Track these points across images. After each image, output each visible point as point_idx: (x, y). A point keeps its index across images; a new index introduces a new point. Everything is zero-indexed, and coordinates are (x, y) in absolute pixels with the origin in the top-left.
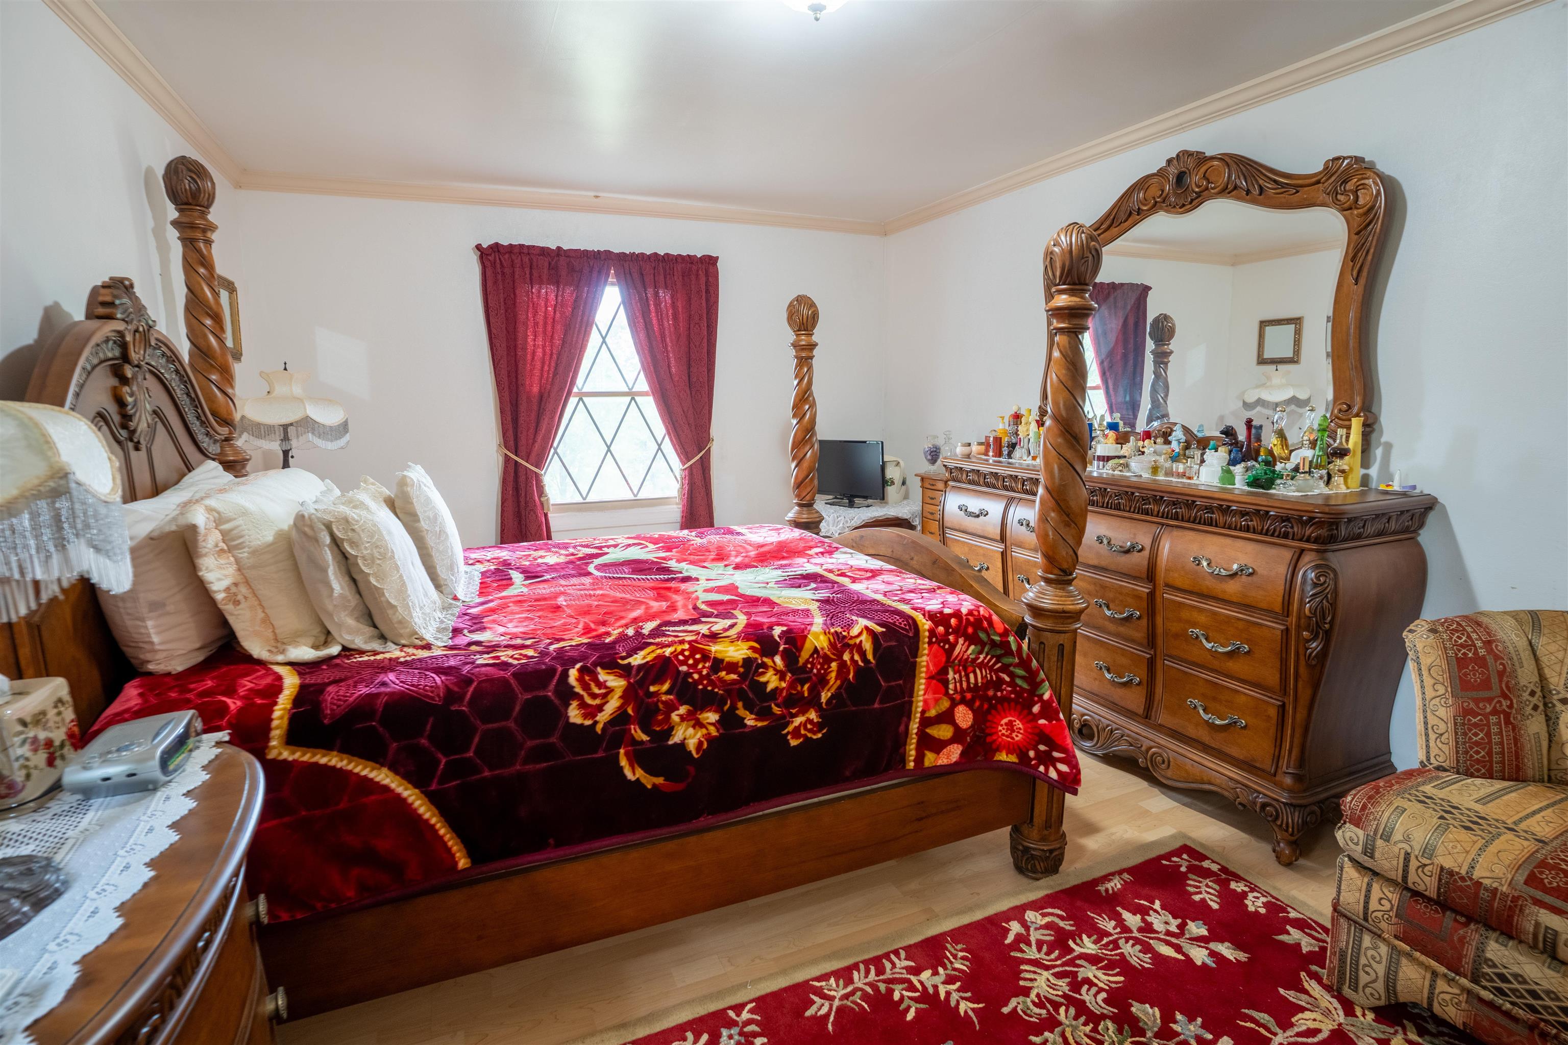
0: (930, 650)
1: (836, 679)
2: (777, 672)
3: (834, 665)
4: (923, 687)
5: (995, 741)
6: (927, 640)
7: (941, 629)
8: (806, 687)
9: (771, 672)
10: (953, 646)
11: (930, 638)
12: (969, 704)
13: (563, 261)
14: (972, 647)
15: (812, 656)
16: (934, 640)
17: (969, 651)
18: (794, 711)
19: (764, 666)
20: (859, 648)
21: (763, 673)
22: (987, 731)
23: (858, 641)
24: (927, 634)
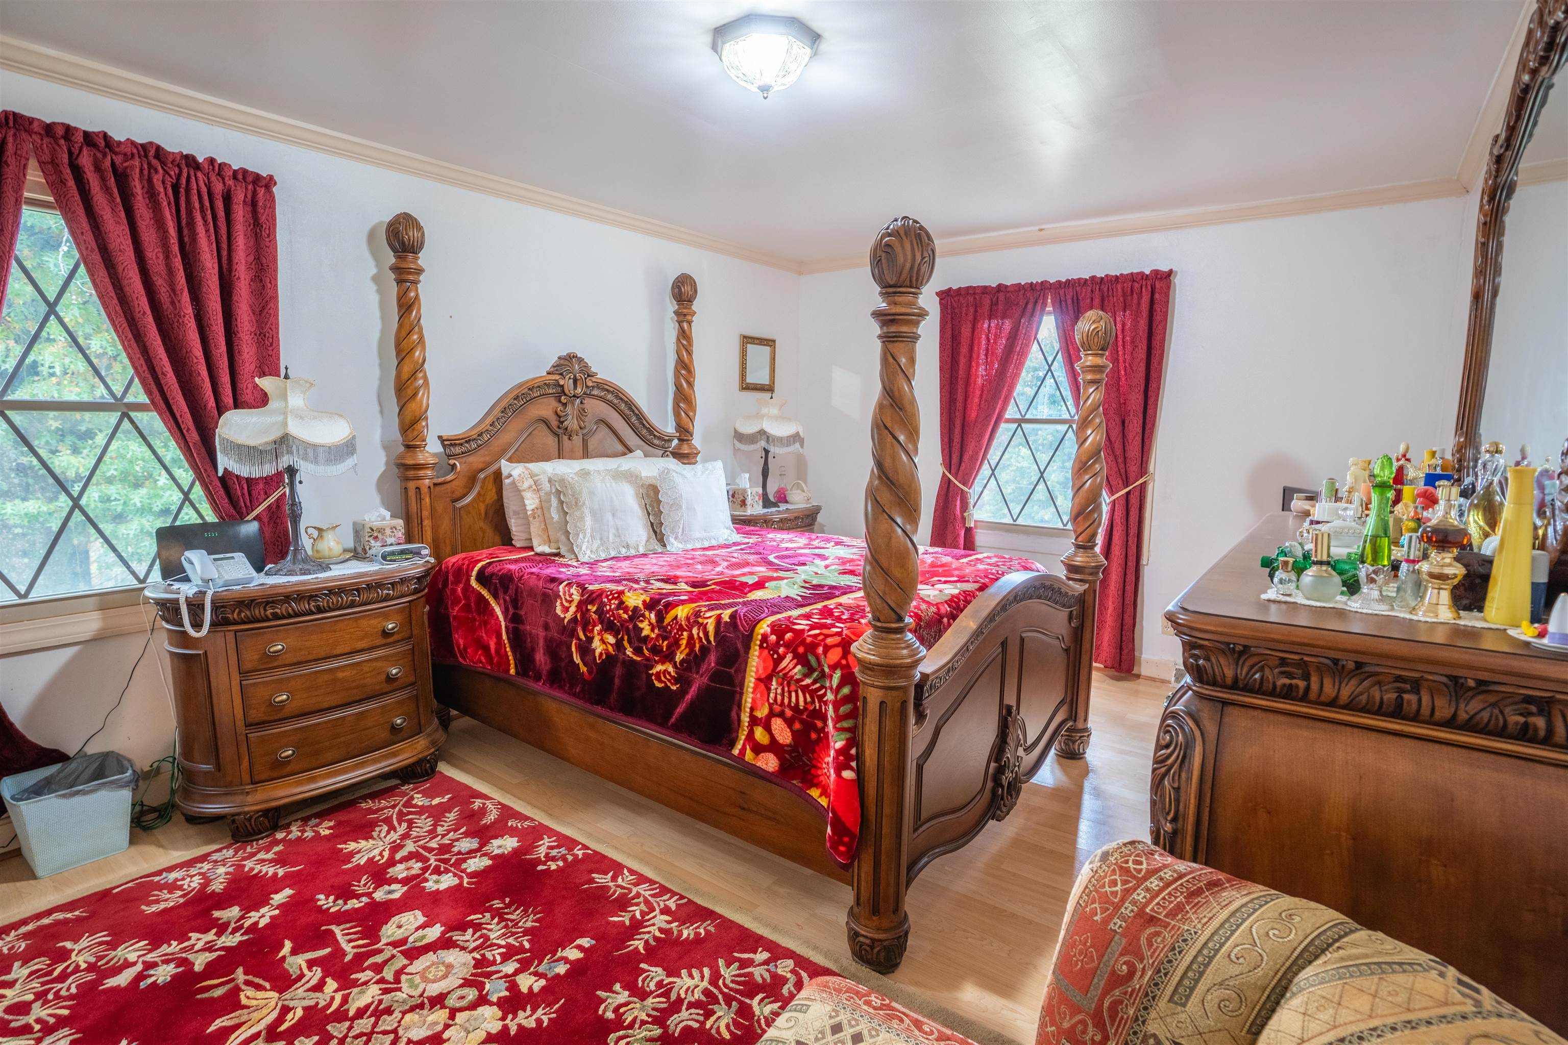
0: (760, 654)
1: (686, 646)
2: (651, 624)
3: (685, 634)
4: (752, 685)
5: (818, 776)
6: (758, 643)
7: (773, 638)
8: (666, 643)
9: (646, 622)
10: (781, 658)
11: (762, 641)
12: (789, 722)
13: (1001, 297)
14: (799, 667)
15: (672, 620)
16: (765, 645)
17: (796, 670)
18: (657, 658)
19: (643, 616)
20: (704, 627)
21: (642, 621)
22: (814, 762)
23: (705, 621)
24: (760, 637)
